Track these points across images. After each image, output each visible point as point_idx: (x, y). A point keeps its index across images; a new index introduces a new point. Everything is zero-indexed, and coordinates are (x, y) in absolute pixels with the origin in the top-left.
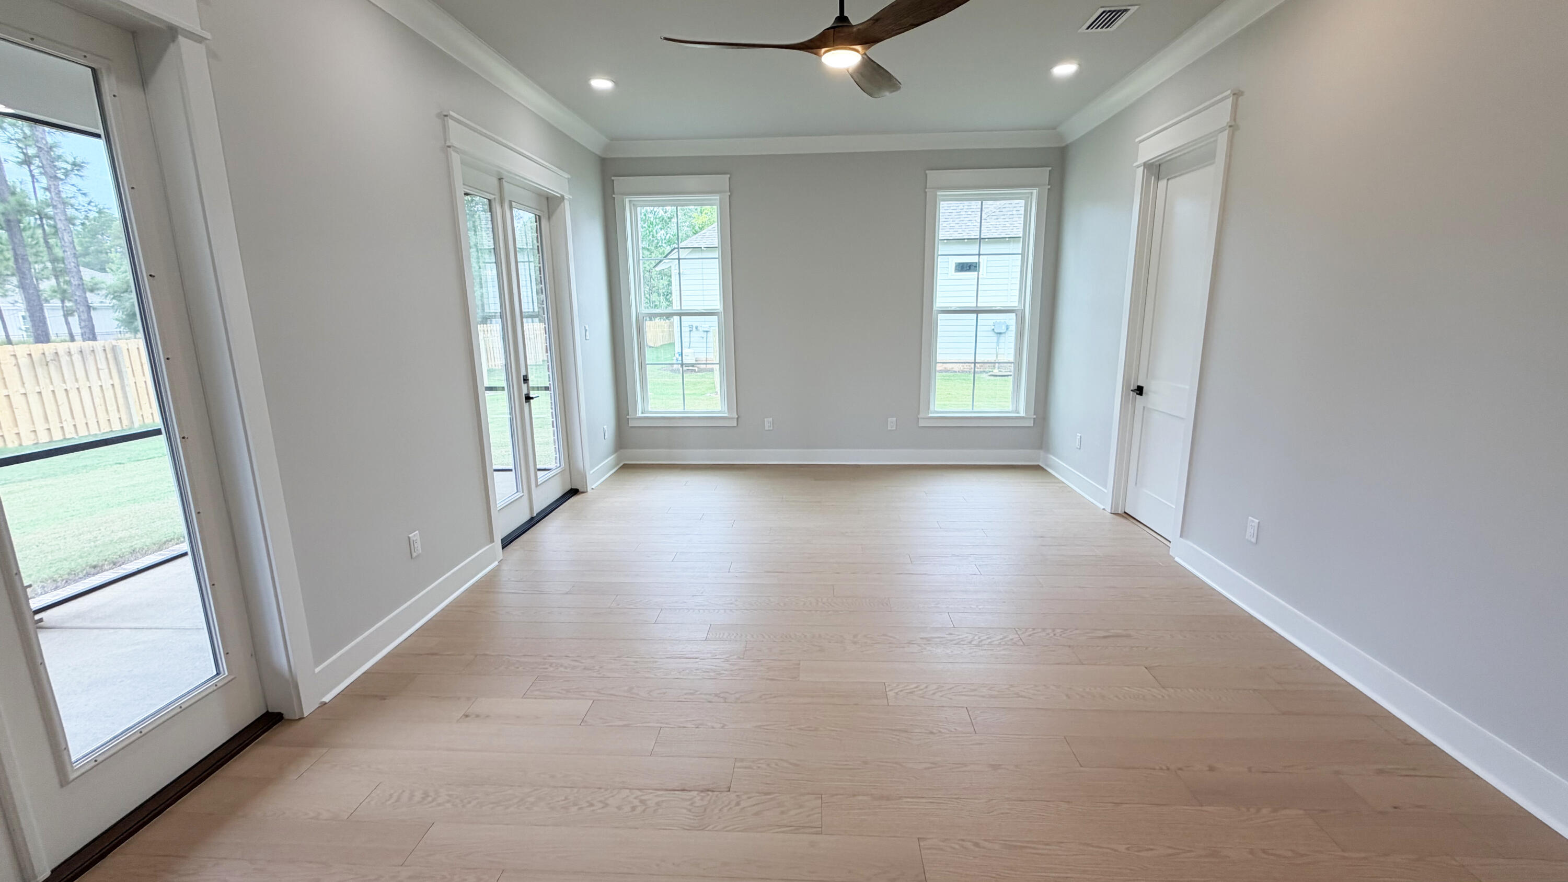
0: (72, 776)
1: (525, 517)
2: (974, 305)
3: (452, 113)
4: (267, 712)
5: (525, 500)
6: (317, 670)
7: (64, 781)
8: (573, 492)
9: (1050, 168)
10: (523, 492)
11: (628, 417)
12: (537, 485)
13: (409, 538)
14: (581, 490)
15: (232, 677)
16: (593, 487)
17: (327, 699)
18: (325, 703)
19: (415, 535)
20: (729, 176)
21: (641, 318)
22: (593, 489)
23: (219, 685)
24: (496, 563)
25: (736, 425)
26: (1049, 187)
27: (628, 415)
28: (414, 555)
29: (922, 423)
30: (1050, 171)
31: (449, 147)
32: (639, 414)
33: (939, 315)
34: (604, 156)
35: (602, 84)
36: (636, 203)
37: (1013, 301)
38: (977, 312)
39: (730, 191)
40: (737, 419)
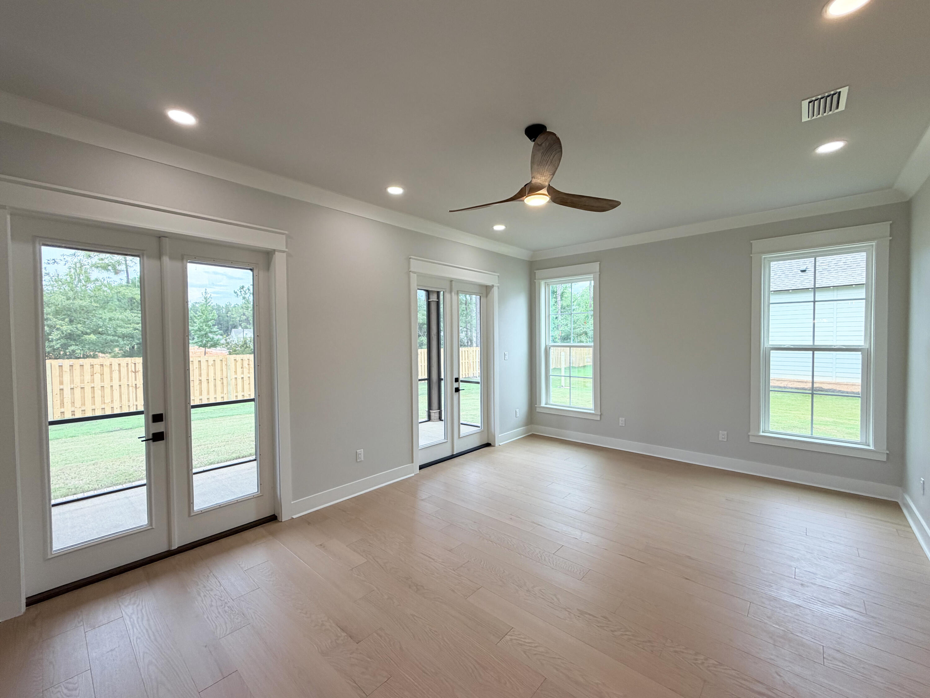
0: (192, 514)
1: (449, 454)
2: (812, 344)
3: (412, 257)
4: (274, 515)
5: (449, 445)
6: (292, 502)
7: (189, 516)
8: (488, 445)
9: (891, 222)
10: (447, 440)
11: (536, 406)
12: (459, 437)
13: (357, 452)
14: (492, 444)
15: (261, 495)
16: (500, 444)
17: (294, 517)
18: (293, 518)
19: (361, 451)
20: (599, 262)
21: (548, 348)
22: (500, 445)
23: (255, 496)
24: (413, 475)
25: (599, 419)
26: (891, 238)
27: (536, 405)
28: (358, 461)
29: (752, 440)
30: (891, 225)
31: (410, 271)
32: (543, 405)
33: (771, 351)
34: (531, 260)
35: (499, 228)
36: (548, 283)
37: (860, 341)
38: (814, 349)
39: (600, 271)
40: (601, 415)
